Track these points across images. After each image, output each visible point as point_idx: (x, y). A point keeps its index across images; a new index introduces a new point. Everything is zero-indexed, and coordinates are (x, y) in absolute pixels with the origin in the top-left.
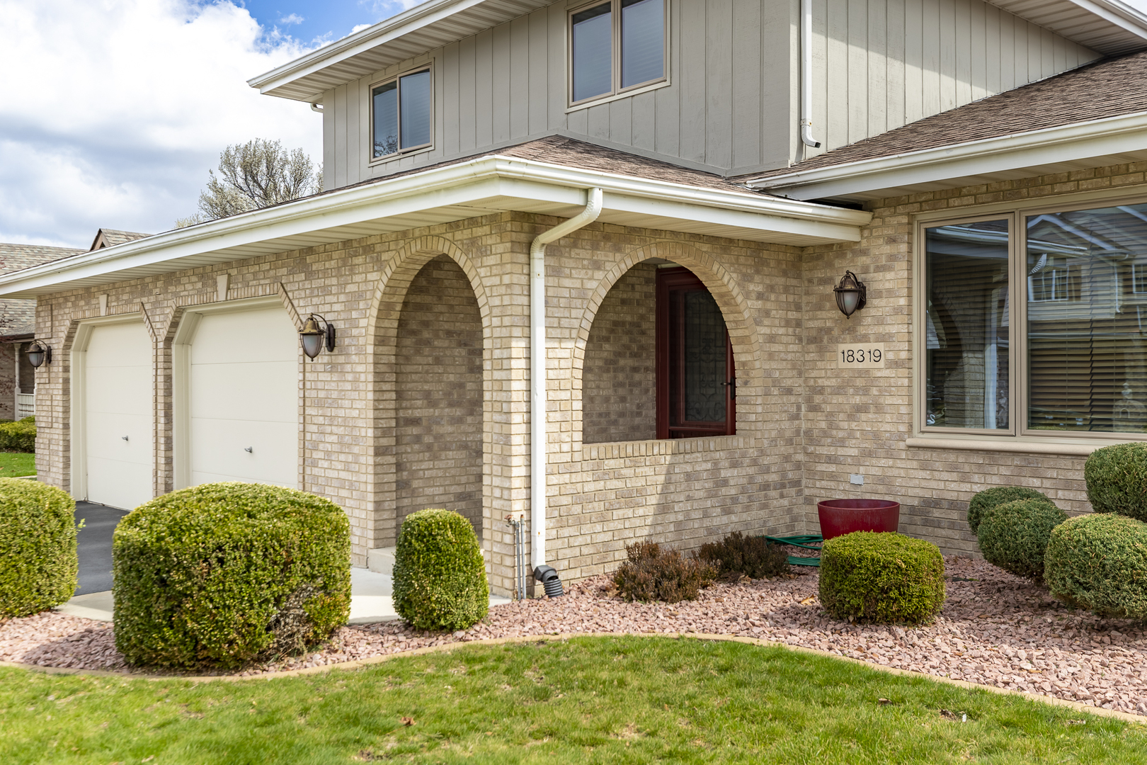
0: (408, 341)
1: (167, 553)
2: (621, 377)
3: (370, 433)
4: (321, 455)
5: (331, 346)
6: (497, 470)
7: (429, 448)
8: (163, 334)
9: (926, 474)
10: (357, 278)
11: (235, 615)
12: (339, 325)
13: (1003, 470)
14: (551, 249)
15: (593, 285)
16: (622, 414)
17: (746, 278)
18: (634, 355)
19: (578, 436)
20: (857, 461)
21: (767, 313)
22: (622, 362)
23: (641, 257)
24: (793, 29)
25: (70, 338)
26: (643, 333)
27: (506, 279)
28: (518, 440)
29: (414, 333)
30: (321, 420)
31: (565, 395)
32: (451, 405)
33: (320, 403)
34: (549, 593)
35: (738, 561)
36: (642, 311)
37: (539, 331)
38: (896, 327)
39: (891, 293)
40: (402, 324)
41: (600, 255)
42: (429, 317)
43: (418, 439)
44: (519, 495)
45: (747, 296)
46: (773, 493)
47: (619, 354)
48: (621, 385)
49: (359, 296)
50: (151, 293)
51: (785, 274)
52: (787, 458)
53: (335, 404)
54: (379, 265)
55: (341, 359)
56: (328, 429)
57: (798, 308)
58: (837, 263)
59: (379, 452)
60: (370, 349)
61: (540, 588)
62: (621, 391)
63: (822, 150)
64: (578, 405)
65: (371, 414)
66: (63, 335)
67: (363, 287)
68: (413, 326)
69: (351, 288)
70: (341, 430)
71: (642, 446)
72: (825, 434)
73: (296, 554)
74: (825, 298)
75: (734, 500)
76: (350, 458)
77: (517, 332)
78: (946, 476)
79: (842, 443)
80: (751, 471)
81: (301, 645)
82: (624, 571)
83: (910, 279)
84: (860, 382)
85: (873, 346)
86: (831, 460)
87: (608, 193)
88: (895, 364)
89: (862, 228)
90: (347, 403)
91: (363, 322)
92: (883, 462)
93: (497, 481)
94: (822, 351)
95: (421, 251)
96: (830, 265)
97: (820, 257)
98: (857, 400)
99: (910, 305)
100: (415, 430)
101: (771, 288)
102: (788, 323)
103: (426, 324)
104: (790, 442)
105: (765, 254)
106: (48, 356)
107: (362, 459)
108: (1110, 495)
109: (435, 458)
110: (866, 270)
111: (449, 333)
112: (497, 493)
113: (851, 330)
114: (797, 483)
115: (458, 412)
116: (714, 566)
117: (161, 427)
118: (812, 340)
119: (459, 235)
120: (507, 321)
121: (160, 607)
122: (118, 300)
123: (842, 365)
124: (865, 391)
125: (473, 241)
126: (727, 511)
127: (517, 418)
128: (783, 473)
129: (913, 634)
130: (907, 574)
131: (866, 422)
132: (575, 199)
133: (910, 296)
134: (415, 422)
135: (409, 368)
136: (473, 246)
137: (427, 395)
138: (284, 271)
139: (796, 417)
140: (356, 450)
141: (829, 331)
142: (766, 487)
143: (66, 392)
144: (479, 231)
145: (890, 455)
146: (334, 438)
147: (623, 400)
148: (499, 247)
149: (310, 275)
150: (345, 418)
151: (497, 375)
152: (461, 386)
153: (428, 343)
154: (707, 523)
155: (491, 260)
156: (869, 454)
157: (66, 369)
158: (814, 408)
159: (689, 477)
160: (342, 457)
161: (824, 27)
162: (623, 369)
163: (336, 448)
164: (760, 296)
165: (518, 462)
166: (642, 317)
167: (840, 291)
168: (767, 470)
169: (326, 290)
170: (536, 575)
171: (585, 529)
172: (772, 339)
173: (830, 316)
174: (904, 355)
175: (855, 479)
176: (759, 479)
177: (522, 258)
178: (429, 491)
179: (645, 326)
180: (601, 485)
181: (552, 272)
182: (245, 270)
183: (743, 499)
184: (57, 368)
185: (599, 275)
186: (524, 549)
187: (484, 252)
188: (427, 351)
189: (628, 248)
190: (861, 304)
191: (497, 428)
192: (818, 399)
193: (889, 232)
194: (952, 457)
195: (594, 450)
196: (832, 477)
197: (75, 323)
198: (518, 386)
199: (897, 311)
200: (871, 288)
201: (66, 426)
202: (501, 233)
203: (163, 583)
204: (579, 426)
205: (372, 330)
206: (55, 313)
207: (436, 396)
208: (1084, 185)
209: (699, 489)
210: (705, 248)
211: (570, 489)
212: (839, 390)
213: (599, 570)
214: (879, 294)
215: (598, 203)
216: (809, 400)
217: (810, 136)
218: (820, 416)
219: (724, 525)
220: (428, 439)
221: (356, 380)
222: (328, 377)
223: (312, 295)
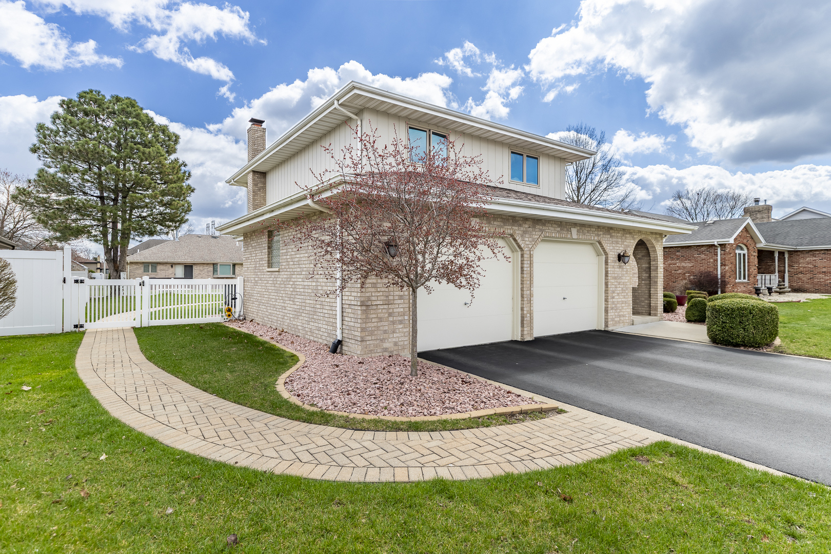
3: (631, 286)
4: (616, 294)
5: (620, 260)
10: (627, 241)
30: (616, 283)
33: (615, 278)
49: (628, 246)
53: (620, 278)
54: (634, 239)
56: (618, 286)
60: (631, 262)
65: (631, 281)
67: (629, 244)
69: (625, 243)
70: (623, 286)
76: (626, 295)
90: (624, 278)
95: (644, 237)
107: (629, 294)
122: (489, 223)
136: (656, 239)
138: (602, 233)
140: (627, 291)
146: (620, 289)
148: (661, 241)
149: (612, 236)
150: (624, 283)
160: (623, 294)
163: (621, 292)
169: (617, 243)
182: (582, 228)
187: (658, 241)
202: (661, 238)
221: (627, 271)
222: (618, 270)
223: (612, 243)
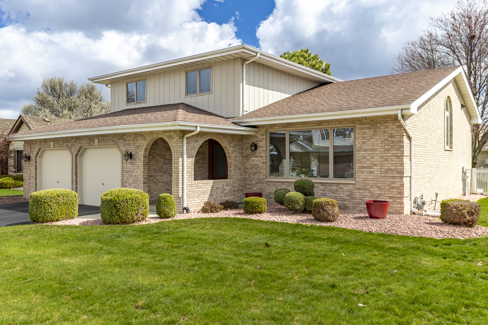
0: (150, 157)
1: (116, 201)
2: (200, 165)
3: (142, 179)
4: (128, 184)
5: (131, 158)
6: (176, 186)
7: (155, 182)
8: (75, 153)
9: (269, 187)
10: (138, 142)
11: (130, 213)
12: (133, 153)
13: (285, 186)
14: (188, 138)
15: (196, 145)
16: (200, 174)
17: (230, 143)
18: (203, 160)
19: (193, 179)
20: (255, 185)
21: (235, 151)
22: (200, 162)
23: (207, 139)
24: (241, 84)
25: (37, 153)
26: (205, 154)
27: (178, 145)
28: (180, 180)
29: (152, 155)
30: (128, 176)
31: (190, 170)
32: (160, 172)
33: (127, 172)
34: (187, 212)
35: (228, 205)
36: (205, 149)
37: (185, 156)
38: (263, 155)
39: (262, 147)
40: (149, 153)
41: (198, 139)
42: (155, 151)
43: (152, 180)
44: (181, 191)
45: (230, 147)
46: (236, 192)
47: (199, 160)
48: (200, 167)
49: (139, 146)
50: (70, 142)
51: (239, 142)
52: (239, 184)
53: (132, 172)
54: (145, 140)
55: (134, 161)
56: (130, 178)
57: (242, 149)
58: (251, 139)
59: (144, 183)
60: (142, 159)
61: (185, 211)
62: (200, 169)
63: (248, 112)
64: (193, 172)
65: (142, 174)
66: (35, 153)
67: (140, 144)
68: (152, 153)
69: (136, 144)
70: (134, 178)
71: (207, 181)
72: (248, 179)
73: (141, 201)
74: (248, 147)
75: (227, 194)
76: (136, 185)
77: (180, 156)
78: (273, 187)
79: (252, 181)
80: (231, 187)
81: (141, 220)
82: (203, 207)
83: (266, 144)
84: (256, 167)
85: (258, 159)
86: (249, 184)
87: (201, 127)
88: (263, 163)
89: (256, 132)
90: (135, 172)
91: (140, 153)
92: (260, 185)
93: (175, 189)
94: (247, 159)
95: (156, 137)
96: (249, 140)
97: (247, 138)
98: (255, 171)
99: (266, 150)
100: (152, 178)
101: (236, 145)
102: (240, 153)
103: (154, 153)
104: (240, 181)
105: (234, 137)
106: (28, 158)
107: (140, 185)
108: (297, 188)
109: (156, 185)
110: (257, 141)
111: (160, 155)
112: (176, 191)
113: (254, 155)
114: (242, 190)
115: (161, 174)
116: (223, 207)
117: (74, 178)
118: (245, 157)
119: (166, 134)
120: (178, 154)
121: (114, 211)
122: (58, 143)
123: (252, 163)
124: (257, 169)
125: (170, 136)
126: (226, 196)
127: (180, 175)
128: (238, 188)
129: (260, 215)
130: (259, 204)
131: (257, 176)
132: (194, 129)
133: (266, 147)
134: (151, 176)
135: (151, 163)
136: (170, 137)
137: (155, 170)
138: (117, 139)
139: (242, 175)
140: (138, 183)
141: (249, 155)
142: (234, 191)
143: (36, 169)
144: (171, 134)
145: (262, 183)
146: (132, 180)
147: (200, 171)
148: (176, 138)
149: (124, 140)
150: (135, 175)
151: (176, 165)
152: (162, 167)
153: (155, 157)
154: (221, 199)
155: (174, 140)
156: (257, 183)
157: (36, 162)
158: (246, 173)
159: (217, 188)
160: (134, 185)
161: (249, 84)
162: (200, 163)
163: (132, 182)
164: (233, 147)
165: (180, 184)
166: (205, 150)
167: (251, 146)
168: (235, 187)
169: (129, 145)
170: (184, 209)
171: (195, 199)
172: (236, 157)
173: (249, 152)
174: (265, 161)
175: (255, 189)
176: (233, 189)
177: (181, 140)
178: (155, 193)
179: (206, 152)
180: (198, 190)
181: (188, 143)
182: (104, 138)
183: (229, 193)
184: (33, 162)
185: (198, 143)
186: (182, 203)
187: (172, 138)
188: (154, 159)
189: (204, 137)
190: (256, 149)
191: (176, 177)
192: (247, 171)
193: (262, 133)
194: (274, 183)
195: (196, 182)
196: (250, 188)
197: (40, 149)
198: (181, 168)
199: (263, 151)
200: (258, 145)
201: (36, 179)
202: (177, 134)
203: (115, 207)
204: (193, 176)
205: (143, 155)
206: (32, 146)
207: (156, 170)
208: (299, 126)
209: (219, 191)
210: (221, 136)
211: (191, 190)
212: (251, 169)
213: (197, 208)
214: (260, 147)
215: (199, 129)
216: (245, 171)
217: (245, 109)
218: (247, 175)
219: (225, 199)
220: (155, 180)
221: (138, 166)
222: (130, 165)
223: (125, 145)
